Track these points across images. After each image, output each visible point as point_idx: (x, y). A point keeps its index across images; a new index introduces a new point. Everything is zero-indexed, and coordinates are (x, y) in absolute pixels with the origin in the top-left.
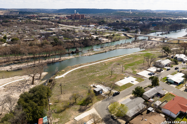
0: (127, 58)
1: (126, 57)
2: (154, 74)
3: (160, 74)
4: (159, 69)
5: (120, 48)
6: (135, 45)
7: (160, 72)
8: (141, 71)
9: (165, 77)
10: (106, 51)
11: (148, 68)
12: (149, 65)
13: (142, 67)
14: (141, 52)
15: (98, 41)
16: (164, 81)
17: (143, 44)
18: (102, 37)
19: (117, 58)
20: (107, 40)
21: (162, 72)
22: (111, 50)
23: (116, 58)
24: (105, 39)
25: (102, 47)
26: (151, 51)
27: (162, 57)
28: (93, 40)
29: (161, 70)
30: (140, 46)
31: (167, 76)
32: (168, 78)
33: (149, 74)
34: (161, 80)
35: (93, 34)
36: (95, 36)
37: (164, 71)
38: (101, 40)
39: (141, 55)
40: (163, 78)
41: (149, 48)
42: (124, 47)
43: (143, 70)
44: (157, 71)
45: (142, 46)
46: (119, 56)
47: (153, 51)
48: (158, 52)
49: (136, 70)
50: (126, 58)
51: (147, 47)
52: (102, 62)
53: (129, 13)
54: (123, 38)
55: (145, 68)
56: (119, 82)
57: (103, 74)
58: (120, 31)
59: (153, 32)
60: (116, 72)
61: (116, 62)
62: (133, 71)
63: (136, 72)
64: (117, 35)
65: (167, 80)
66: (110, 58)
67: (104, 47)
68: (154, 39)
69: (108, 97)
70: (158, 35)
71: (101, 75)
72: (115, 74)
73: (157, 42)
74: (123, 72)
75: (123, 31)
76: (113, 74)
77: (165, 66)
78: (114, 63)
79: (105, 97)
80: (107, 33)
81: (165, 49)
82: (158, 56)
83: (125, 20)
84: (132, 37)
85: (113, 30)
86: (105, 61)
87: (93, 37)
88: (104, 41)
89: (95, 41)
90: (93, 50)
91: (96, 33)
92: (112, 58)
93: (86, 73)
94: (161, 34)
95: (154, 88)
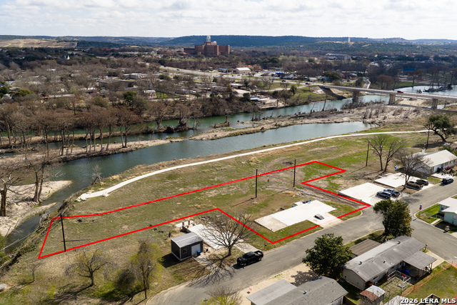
0: (321, 146)
1: (318, 144)
2: (395, 194)
3: (417, 195)
4: (414, 179)
5: (307, 121)
6: (350, 114)
7: (418, 188)
8: (356, 185)
9: (434, 207)
10: (262, 128)
11: (381, 175)
12: (384, 168)
13: (362, 172)
14: (365, 131)
15: (249, 103)
16: (429, 220)
17: (374, 112)
18: (262, 94)
19: (291, 147)
20: (274, 101)
21: (425, 188)
22: (280, 126)
23: (288, 148)
24: (268, 100)
25: (256, 120)
26: (394, 131)
27: (428, 146)
28: (236, 101)
29: (417, 186)
30: (364, 118)
31: (443, 203)
32: (443, 207)
33: (379, 195)
34: (418, 216)
35: (239, 88)
36: (241, 93)
37: (430, 185)
38: (257, 101)
39: (363, 139)
40: (428, 210)
41: (389, 123)
42: (319, 120)
43: (360, 181)
44: (409, 185)
45: (370, 117)
46: (297, 142)
47: (400, 130)
48: (416, 133)
49: (340, 181)
50: (317, 146)
51: (386, 121)
52: (243, 157)
53: (347, 44)
54: (320, 98)
55: (369, 177)
56: (273, 219)
57: (231, 190)
58: (314, 81)
59: (405, 85)
60: (274, 185)
61: (284, 158)
62: (331, 184)
63: (337, 186)
64: (305, 91)
65: (441, 215)
66: (269, 147)
67: (261, 118)
68: (406, 102)
69: (217, 272)
70: (420, 92)
71: (224, 192)
72: (268, 192)
73: (414, 109)
74: (295, 187)
75: (323, 81)
76: (262, 192)
77: (435, 170)
78: (276, 161)
79: (204, 269)
80: (277, 85)
81: (436, 122)
82: (415, 144)
83: (332, 58)
84: (345, 95)
85: (295, 79)
86: (251, 155)
87: (236, 93)
88: (264, 104)
89: (241, 102)
90: (228, 125)
91: (246, 85)
92: (274, 146)
93: (181, 187)
94: (426, 91)
95: (389, 245)
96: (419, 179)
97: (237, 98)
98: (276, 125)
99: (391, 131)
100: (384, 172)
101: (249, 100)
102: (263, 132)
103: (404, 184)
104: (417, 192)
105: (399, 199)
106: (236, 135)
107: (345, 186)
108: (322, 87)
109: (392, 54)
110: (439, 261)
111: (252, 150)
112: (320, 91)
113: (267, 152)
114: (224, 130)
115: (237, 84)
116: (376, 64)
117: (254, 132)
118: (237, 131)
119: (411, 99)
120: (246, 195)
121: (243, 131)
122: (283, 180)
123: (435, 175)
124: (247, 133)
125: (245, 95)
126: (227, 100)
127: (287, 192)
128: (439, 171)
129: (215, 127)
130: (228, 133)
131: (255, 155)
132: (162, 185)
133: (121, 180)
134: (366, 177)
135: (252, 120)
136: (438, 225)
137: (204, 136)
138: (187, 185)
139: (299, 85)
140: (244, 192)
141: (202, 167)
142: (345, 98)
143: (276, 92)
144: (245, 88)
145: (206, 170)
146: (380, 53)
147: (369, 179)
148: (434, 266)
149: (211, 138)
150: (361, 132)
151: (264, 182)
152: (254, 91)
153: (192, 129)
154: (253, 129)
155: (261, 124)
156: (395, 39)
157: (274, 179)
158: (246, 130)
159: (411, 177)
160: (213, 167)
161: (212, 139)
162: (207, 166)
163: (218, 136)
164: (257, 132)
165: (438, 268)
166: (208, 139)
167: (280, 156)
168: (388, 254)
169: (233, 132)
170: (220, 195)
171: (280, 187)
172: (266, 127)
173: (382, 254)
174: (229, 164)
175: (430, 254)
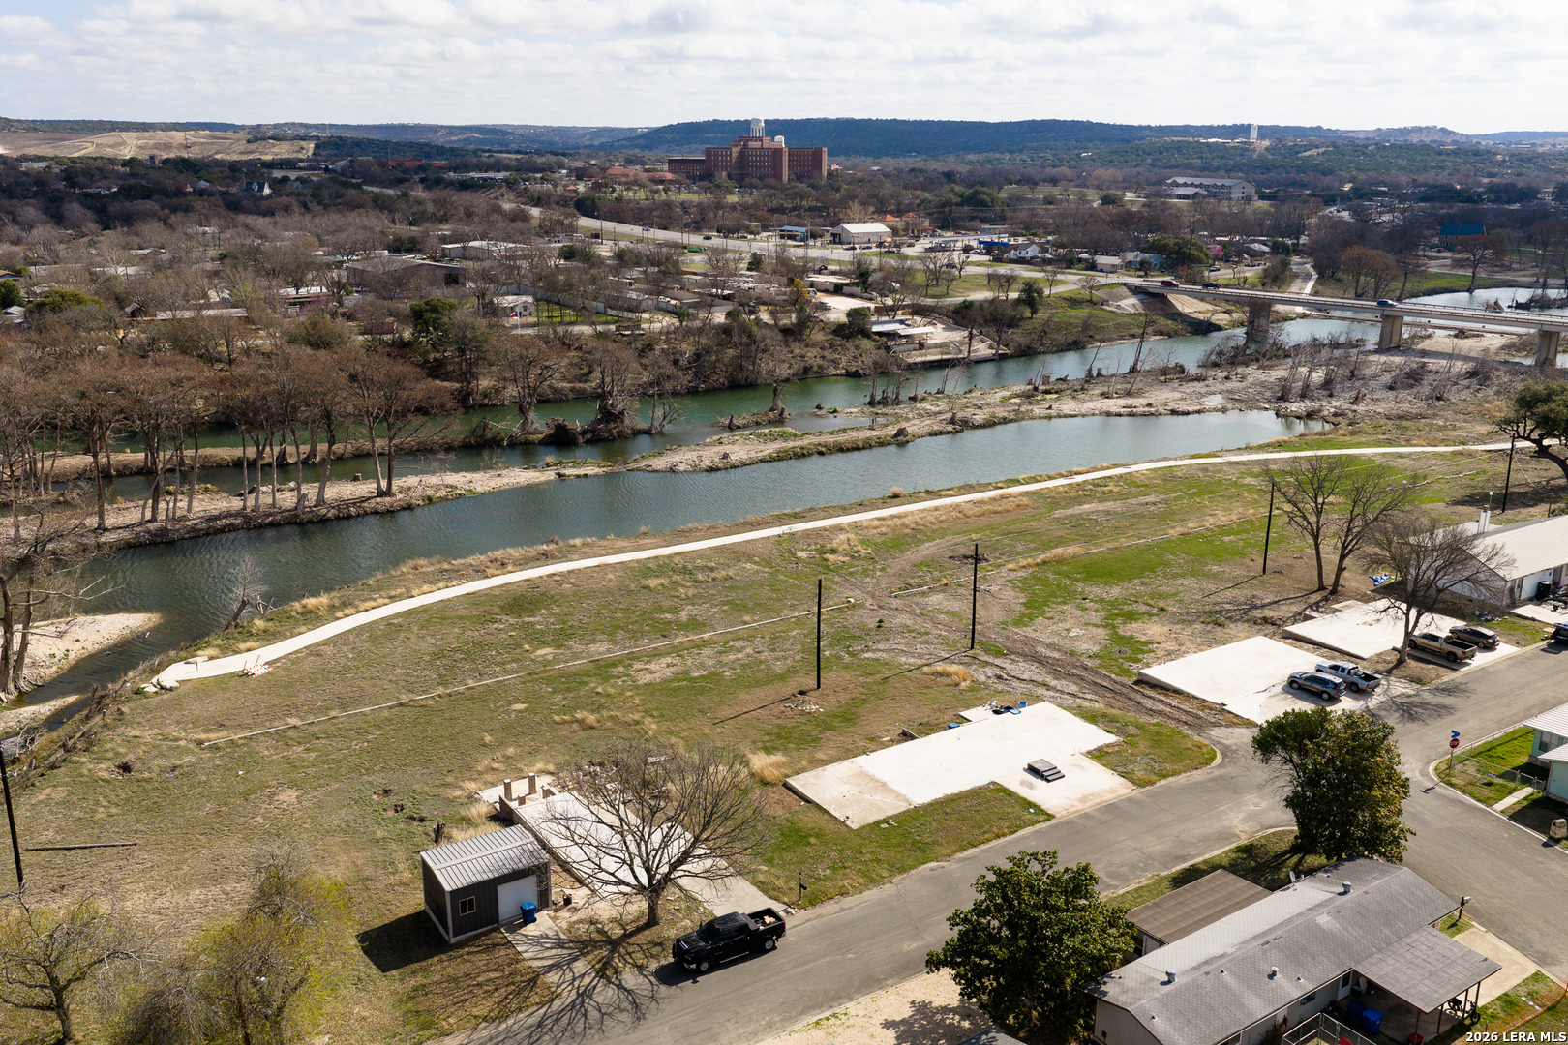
2: (1361, 685)
3: (1448, 690)
4: (1443, 626)
6: (1229, 385)
7: (1453, 661)
8: (1212, 643)
9: (1512, 738)
10: (901, 432)
11: (1315, 607)
12: (1329, 580)
13: (1242, 594)
15: (867, 344)
16: (1488, 790)
17: (1318, 376)
18: (918, 311)
19: (994, 499)
20: (958, 335)
21: (1481, 659)
22: (967, 424)
24: (937, 333)
25: (883, 402)
26: (1389, 443)
27: (1506, 501)
28: (819, 336)
29: (1452, 653)
30: (1281, 398)
31: (1546, 723)
32: (1546, 742)
33: (1298, 686)
34: (1446, 776)
35: (838, 290)
36: (839, 307)
37: (1504, 650)
38: (893, 335)
40: (1487, 752)
43: (1233, 629)
44: (1417, 648)
45: (1304, 396)
48: (1471, 454)
49: (1153, 630)
51: (1361, 408)
52: (807, 534)
53: (1245, 149)
54: (1127, 326)
55: (1268, 613)
56: (863, 775)
57: (732, 657)
58: (1113, 269)
59: (1444, 283)
60: (897, 642)
61: (959, 539)
62: (1117, 638)
63: (1139, 649)
64: (1073, 302)
65: (1536, 771)
66: (914, 497)
67: (904, 395)
68: (1441, 340)
69: (584, 994)
70: (1496, 307)
71: (702, 666)
72: (868, 668)
73: (1468, 366)
74: (977, 651)
75: (1144, 268)
76: (846, 667)
77: (1528, 590)
78: (927, 549)
79: (533, 981)
80: (974, 283)
81: (1542, 409)
82: (1459, 494)
83: (1189, 191)
84: (1221, 318)
85: (1046, 262)
86: (840, 529)
87: (823, 307)
88: (921, 346)
89: (839, 341)
90: (780, 420)
91: (861, 279)
92: (932, 494)
93: (544, 644)
94: (1519, 306)
95: (1304, 896)
96: (1460, 624)
97: (824, 326)
98: (952, 421)
99: (1378, 444)
100: (1328, 594)
101: (866, 334)
102: (902, 445)
103: (1399, 644)
104: (1449, 677)
105: (1373, 702)
106: (802, 455)
107: (1171, 646)
108: (1136, 291)
109: (1404, 179)
110: (1513, 971)
111: (845, 510)
112: (1130, 303)
113: (899, 516)
114: (759, 436)
115: (833, 279)
116: (1346, 215)
117: (867, 446)
118: (806, 442)
119: (1461, 334)
120: (782, 678)
121: (830, 439)
122: (936, 623)
123: (1528, 610)
124: (841, 449)
125: (852, 314)
126: (787, 332)
127: (940, 667)
128: (1543, 594)
129: (731, 427)
130: (770, 448)
131: (855, 527)
132: (475, 634)
133: (333, 613)
134: (1258, 614)
135: (871, 404)
136: (1519, 815)
137: (682, 458)
138: (570, 637)
139: (1052, 283)
140: (779, 667)
141: (645, 569)
142: (1219, 328)
143: (967, 306)
144: (858, 290)
145: (653, 583)
146: (1362, 177)
147: (1266, 621)
148: (1487, 994)
149: (707, 463)
150: (1262, 448)
151: (863, 627)
152: (889, 301)
153: (647, 432)
154: (868, 434)
155: (898, 418)
156: (1419, 130)
157: (904, 619)
158: (842, 438)
159: (1426, 618)
160: (685, 570)
161: (711, 470)
162: (662, 567)
163: (733, 458)
164: (882, 443)
165: (1508, 1001)
166: (696, 470)
167: (942, 533)
168: (1295, 943)
169: (791, 444)
170: (685, 675)
171: (920, 648)
172: (913, 427)
173: (1267, 941)
174: (749, 558)
175: (1479, 941)
